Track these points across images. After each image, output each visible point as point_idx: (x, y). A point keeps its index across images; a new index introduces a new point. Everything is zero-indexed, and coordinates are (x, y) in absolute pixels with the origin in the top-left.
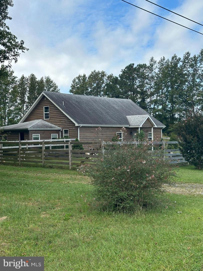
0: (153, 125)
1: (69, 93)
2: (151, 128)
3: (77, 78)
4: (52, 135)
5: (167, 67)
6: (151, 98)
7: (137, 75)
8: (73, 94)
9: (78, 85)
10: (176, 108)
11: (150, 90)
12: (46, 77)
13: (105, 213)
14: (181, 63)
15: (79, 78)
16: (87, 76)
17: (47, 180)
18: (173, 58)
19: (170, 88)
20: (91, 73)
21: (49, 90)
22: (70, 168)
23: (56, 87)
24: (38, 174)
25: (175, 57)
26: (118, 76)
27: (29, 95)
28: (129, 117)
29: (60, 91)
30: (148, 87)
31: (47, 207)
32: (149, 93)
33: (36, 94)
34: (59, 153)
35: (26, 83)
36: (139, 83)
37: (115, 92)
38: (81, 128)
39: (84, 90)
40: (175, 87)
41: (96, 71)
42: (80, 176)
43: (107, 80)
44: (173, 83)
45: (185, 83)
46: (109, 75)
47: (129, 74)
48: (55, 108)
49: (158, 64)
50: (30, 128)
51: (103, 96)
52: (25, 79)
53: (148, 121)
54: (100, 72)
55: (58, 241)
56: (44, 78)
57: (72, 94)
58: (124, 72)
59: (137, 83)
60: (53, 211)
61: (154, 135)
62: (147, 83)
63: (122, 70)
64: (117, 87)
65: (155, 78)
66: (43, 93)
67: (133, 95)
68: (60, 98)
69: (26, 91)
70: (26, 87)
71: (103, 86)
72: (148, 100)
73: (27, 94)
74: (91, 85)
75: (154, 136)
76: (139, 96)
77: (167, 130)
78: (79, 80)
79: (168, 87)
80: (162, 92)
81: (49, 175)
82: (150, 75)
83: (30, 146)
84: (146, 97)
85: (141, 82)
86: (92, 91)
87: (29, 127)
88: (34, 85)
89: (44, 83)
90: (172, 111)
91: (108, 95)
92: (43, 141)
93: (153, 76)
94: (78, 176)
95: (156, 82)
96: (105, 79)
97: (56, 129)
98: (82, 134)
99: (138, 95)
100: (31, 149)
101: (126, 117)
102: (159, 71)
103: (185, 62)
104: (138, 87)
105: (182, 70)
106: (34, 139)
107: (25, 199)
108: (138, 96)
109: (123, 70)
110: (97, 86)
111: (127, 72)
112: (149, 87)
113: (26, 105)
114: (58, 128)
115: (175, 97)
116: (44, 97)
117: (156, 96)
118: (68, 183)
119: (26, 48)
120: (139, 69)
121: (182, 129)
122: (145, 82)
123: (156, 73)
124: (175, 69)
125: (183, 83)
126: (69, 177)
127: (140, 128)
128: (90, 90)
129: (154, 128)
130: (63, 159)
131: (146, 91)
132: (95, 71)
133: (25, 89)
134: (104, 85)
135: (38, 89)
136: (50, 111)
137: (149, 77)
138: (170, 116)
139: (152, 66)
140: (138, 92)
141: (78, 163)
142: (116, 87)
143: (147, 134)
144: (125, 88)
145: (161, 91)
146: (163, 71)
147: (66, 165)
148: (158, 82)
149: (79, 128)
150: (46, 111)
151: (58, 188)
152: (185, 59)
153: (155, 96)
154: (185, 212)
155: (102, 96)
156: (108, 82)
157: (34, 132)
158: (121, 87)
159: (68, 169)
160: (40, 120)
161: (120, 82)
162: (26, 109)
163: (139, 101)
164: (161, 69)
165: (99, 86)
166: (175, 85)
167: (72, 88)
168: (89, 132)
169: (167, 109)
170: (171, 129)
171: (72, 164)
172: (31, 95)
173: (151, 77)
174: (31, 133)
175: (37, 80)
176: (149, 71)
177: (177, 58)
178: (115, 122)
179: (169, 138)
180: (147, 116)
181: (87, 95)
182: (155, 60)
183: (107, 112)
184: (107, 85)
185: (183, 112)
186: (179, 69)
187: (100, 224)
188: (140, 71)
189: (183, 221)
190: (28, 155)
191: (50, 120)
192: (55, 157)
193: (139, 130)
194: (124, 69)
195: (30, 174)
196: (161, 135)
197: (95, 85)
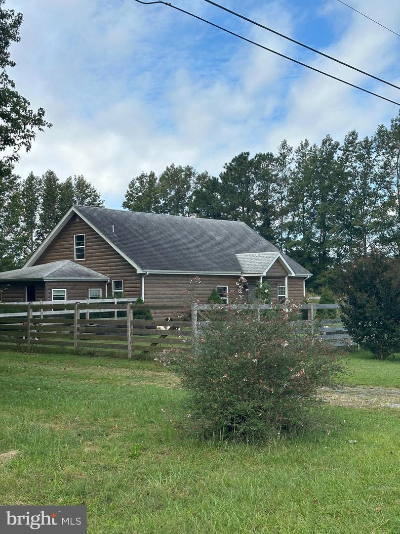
0: (287, 272)
1: (122, 209)
2: (284, 277)
3: (138, 179)
4: (91, 291)
5: (314, 159)
6: (282, 220)
7: (255, 173)
8: (129, 211)
9: (139, 192)
10: (330, 239)
11: (280, 205)
12: (77, 178)
13: (208, 443)
14: (340, 153)
15: (141, 179)
16: (158, 175)
17: (86, 379)
18: (324, 143)
19: (318, 201)
20: (165, 169)
21: (82, 203)
22: (130, 356)
23: (96, 197)
24: (67, 369)
25: (329, 140)
26: (217, 176)
27: (42, 212)
28: (240, 256)
29: (104, 204)
30: (276, 198)
31: (93, 431)
32: (278, 210)
33: (57, 210)
34: (104, 327)
35: (37, 188)
36: (259, 190)
37: (212, 208)
38: (148, 278)
39: (152, 202)
40: (329, 197)
41: (175, 167)
42: (150, 372)
43: (196, 183)
44: (325, 190)
45: (348, 191)
46: (200, 173)
47: (239, 172)
48: (96, 238)
49: (295, 154)
50: (48, 276)
51: (189, 214)
52: (35, 181)
53: (279, 264)
54: (183, 168)
55: (125, 498)
56: (73, 179)
57: (127, 209)
58: (230, 168)
59: (256, 189)
60: (106, 440)
61: (290, 292)
62: (274, 190)
63: (226, 164)
64: (217, 197)
65: (290, 181)
66: (73, 209)
67: (246, 214)
68: (106, 218)
69: (37, 205)
70: (37, 196)
71: (188, 196)
72: (277, 223)
73: (38, 210)
74: (165, 194)
75: (289, 294)
76: (259, 216)
77: (314, 282)
78: (142, 183)
79: (314, 198)
80: (304, 209)
81: (89, 370)
82: (280, 175)
83: (48, 313)
84: (273, 217)
85: (263, 187)
86: (167, 205)
87: (46, 275)
88: (54, 192)
89: (73, 189)
90: (323, 245)
91: (198, 212)
92: (77, 303)
93: (286, 176)
94: (146, 372)
95: (291, 189)
96: (192, 181)
97: (98, 279)
98: (149, 289)
99: (258, 213)
100: (49, 318)
101: (235, 256)
102: (297, 168)
103: (347, 150)
104: (256, 197)
105: (342, 165)
106: (55, 299)
107: (48, 416)
108: (257, 215)
109: (228, 164)
110: (176, 194)
111: (235, 169)
112: (278, 198)
113: (38, 231)
114: (101, 277)
115: (329, 218)
116: (75, 216)
117: (292, 216)
118: (129, 385)
119: (47, 123)
120: (259, 163)
121: (347, 281)
122: (271, 188)
123: (291, 170)
124: (328, 163)
125: (344, 190)
126: (129, 373)
127: (262, 278)
128: (162, 202)
129: (289, 278)
130: (116, 339)
131: (272, 206)
132: (172, 166)
133: (35, 201)
134: (190, 193)
135: (61, 201)
136: (86, 243)
137: (278, 178)
138: (320, 254)
139: (284, 158)
140: (257, 208)
141: (145, 347)
142: (215, 198)
143: (276, 289)
144: (232, 198)
145: (301, 205)
146: (306, 168)
147: (122, 351)
148: (295, 189)
149: (144, 277)
150: (78, 244)
151: (110, 395)
152: (348, 144)
153: (289, 214)
154: (362, 441)
155: (187, 215)
156: (198, 188)
157: (56, 284)
158: (223, 197)
159: (125, 357)
160: (66, 262)
161: (221, 187)
162: (36, 240)
163: (258, 224)
164: (302, 163)
165: (180, 196)
166: (329, 195)
167: (127, 199)
168: (164, 285)
169: (314, 240)
170: (322, 280)
171: (134, 349)
172: (47, 211)
173: (283, 178)
174: (49, 287)
175: (59, 182)
176: (279, 167)
177: (333, 142)
178: (215, 265)
179: (318, 298)
180: (276, 254)
181: (157, 212)
182: (291, 146)
183: (198, 247)
184: (196, 193)
185: (344, 246)
186: (336, 164)
187: (201, 464)
188: (261, 167)
189: (361, 459)
190: (44, 331)
191: (86, 261)
192: (97, 334)
193: (261, 281)
194: (230, 162)
195: (51, 368)
196: (303, 291)
197: (173, 193)
